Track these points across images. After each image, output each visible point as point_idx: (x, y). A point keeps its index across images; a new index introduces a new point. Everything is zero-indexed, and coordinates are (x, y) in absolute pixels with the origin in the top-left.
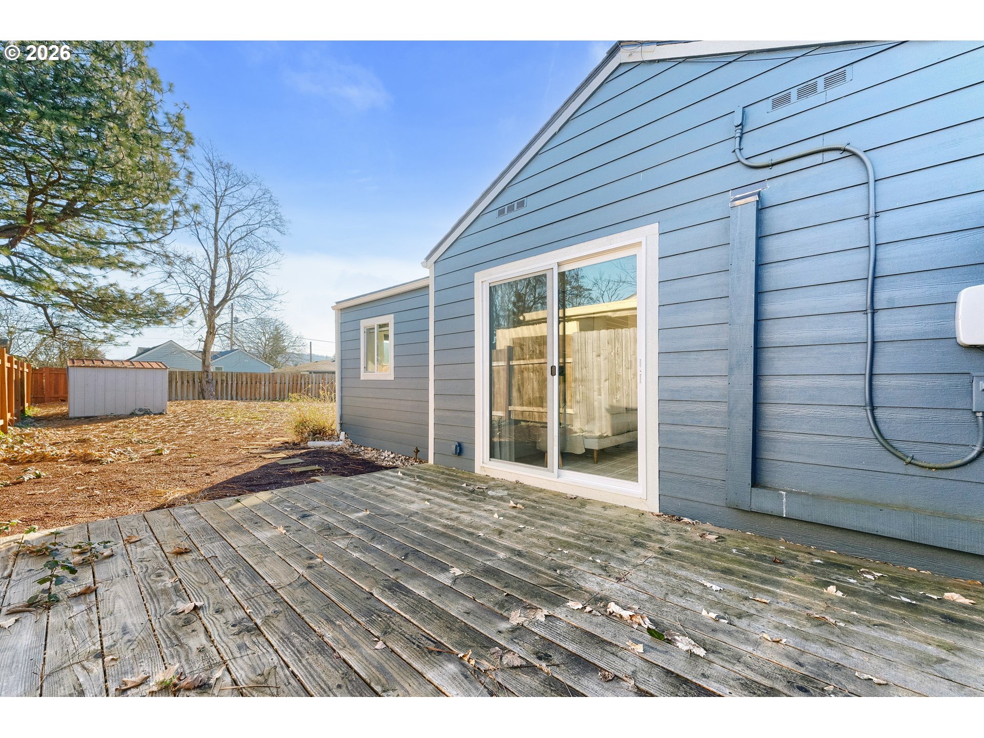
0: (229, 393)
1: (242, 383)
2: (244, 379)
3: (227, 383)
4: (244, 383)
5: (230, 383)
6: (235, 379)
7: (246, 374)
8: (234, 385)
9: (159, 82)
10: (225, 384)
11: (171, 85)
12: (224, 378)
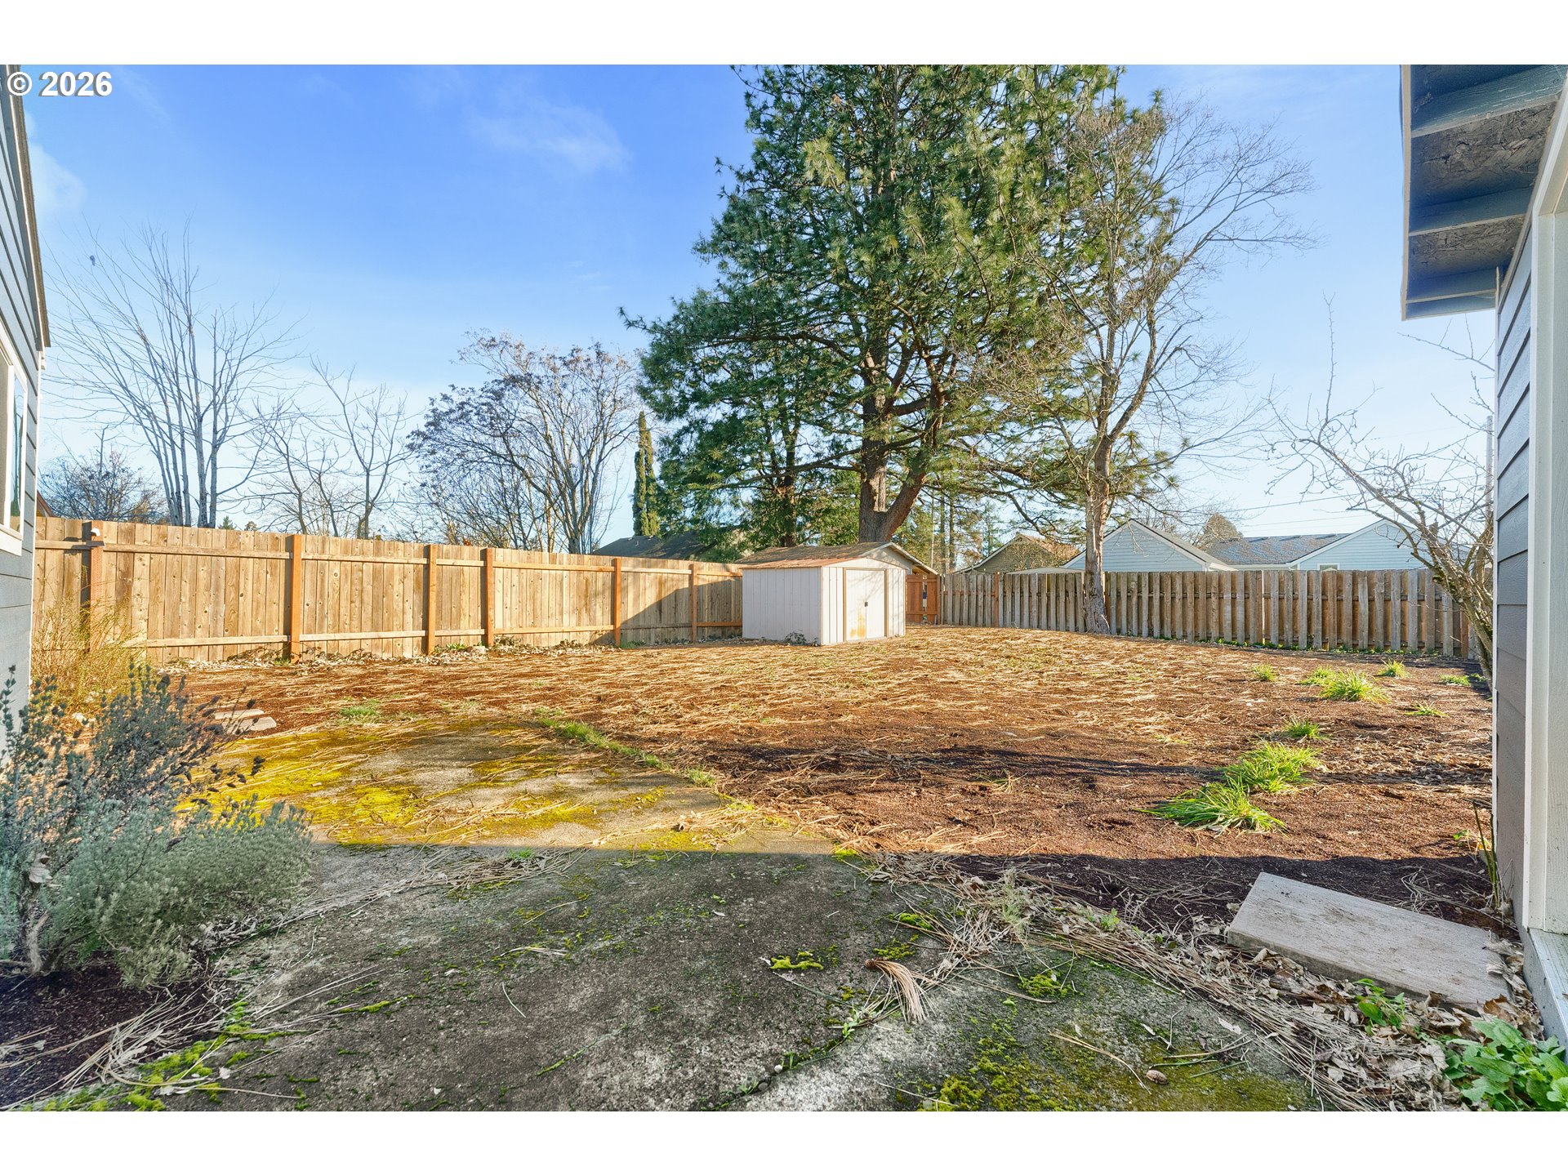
0: (1145, 618)
1: (1173, 598)
2: (1178, 588)
3: (1139, 598)
4: (1179, 596)
5: (1145, 595)
6: (1156, 587)
7: (1183, 575)
8: (1156, 603)
10: (1135, 599)
12: (1133, 585)
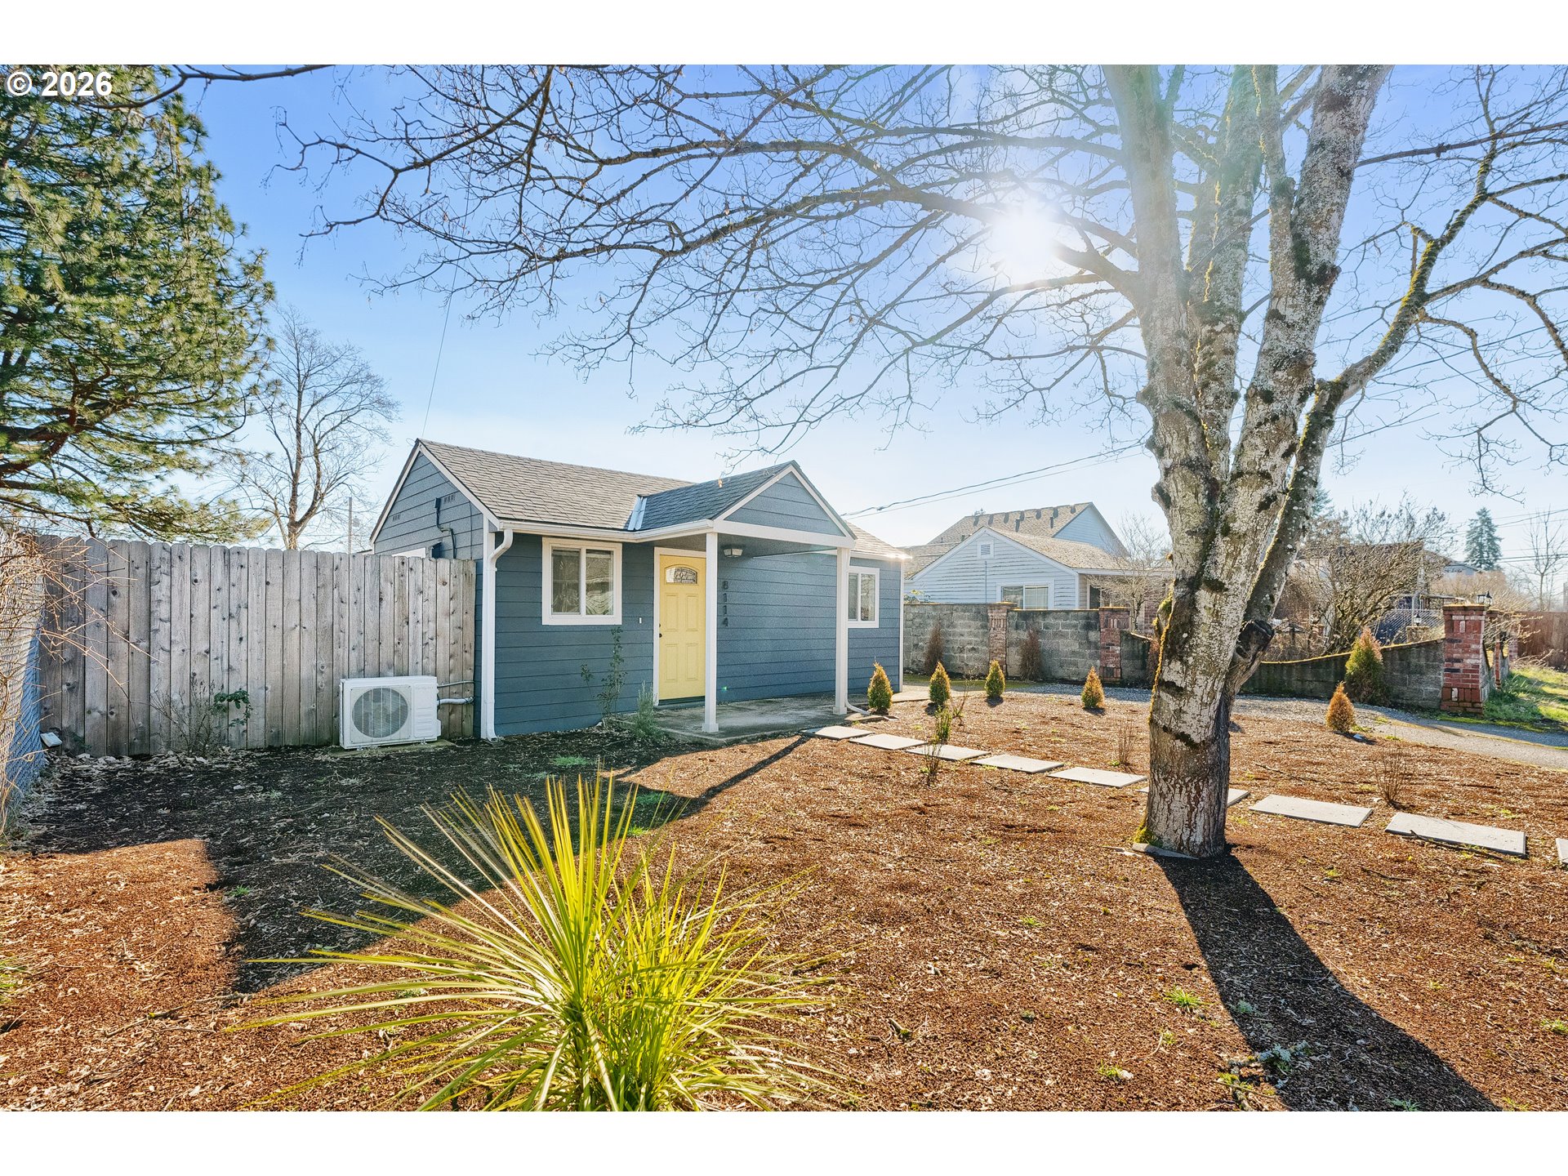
9: (230, 222)
11: (244, 226)
